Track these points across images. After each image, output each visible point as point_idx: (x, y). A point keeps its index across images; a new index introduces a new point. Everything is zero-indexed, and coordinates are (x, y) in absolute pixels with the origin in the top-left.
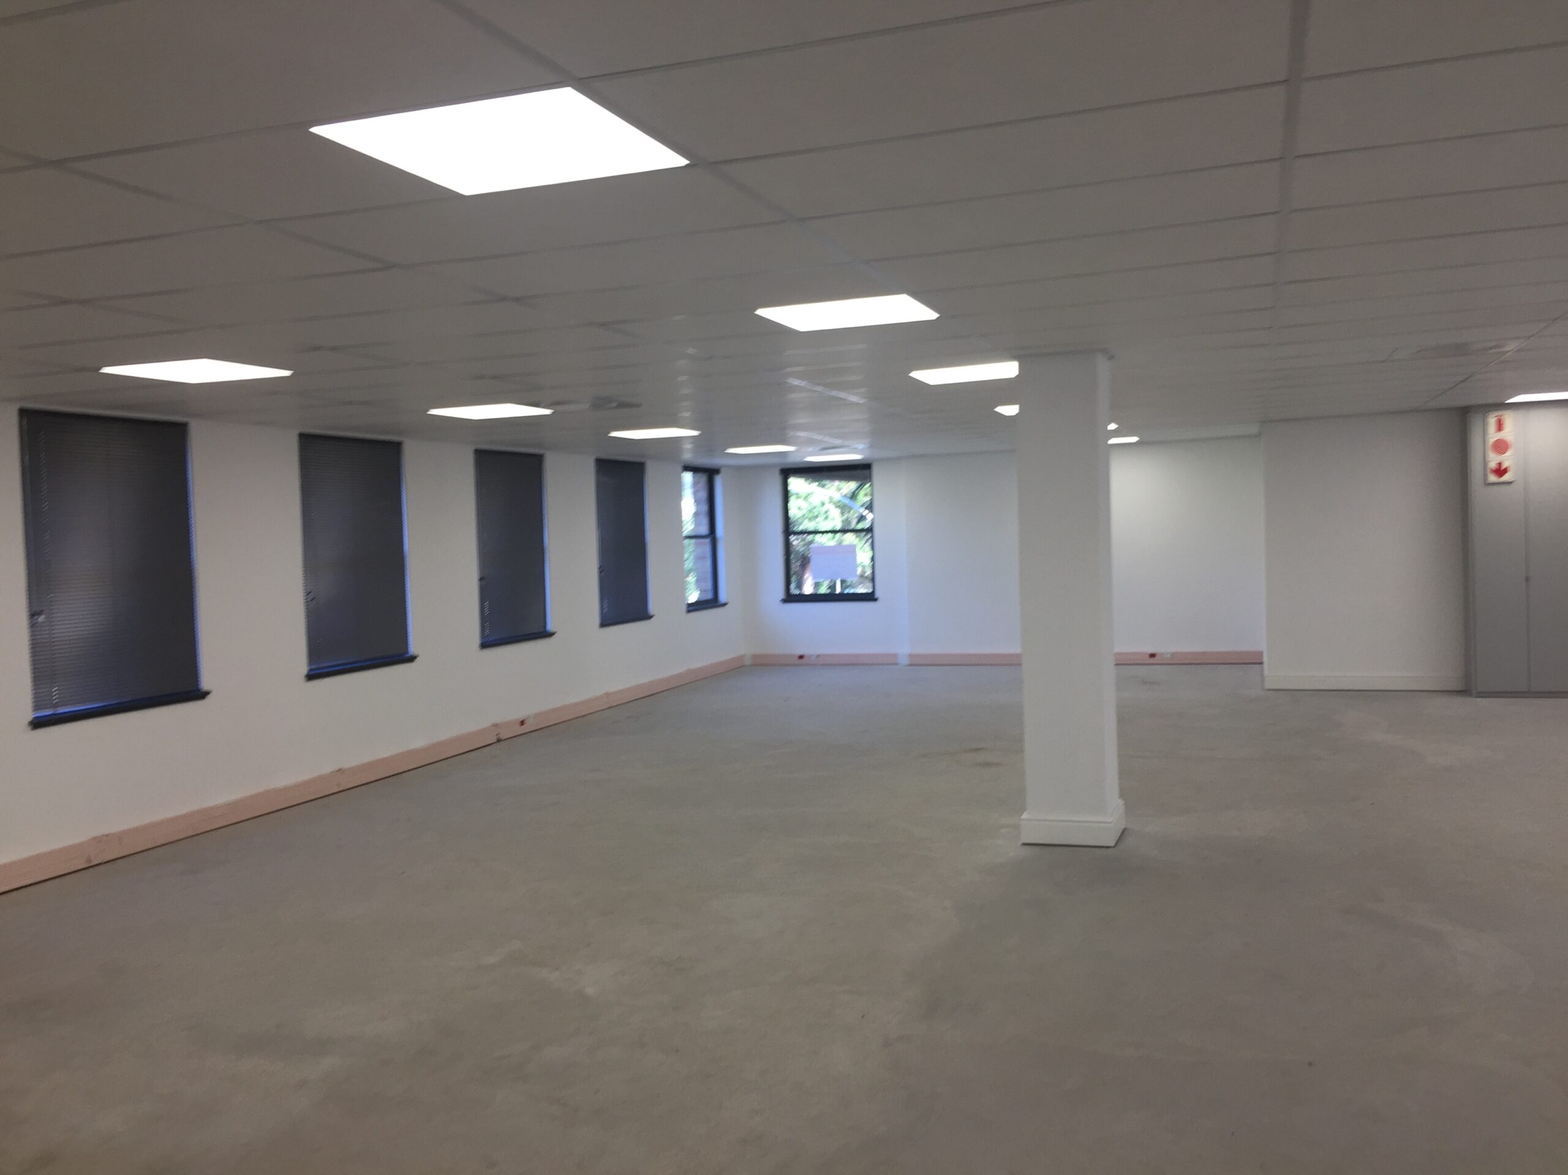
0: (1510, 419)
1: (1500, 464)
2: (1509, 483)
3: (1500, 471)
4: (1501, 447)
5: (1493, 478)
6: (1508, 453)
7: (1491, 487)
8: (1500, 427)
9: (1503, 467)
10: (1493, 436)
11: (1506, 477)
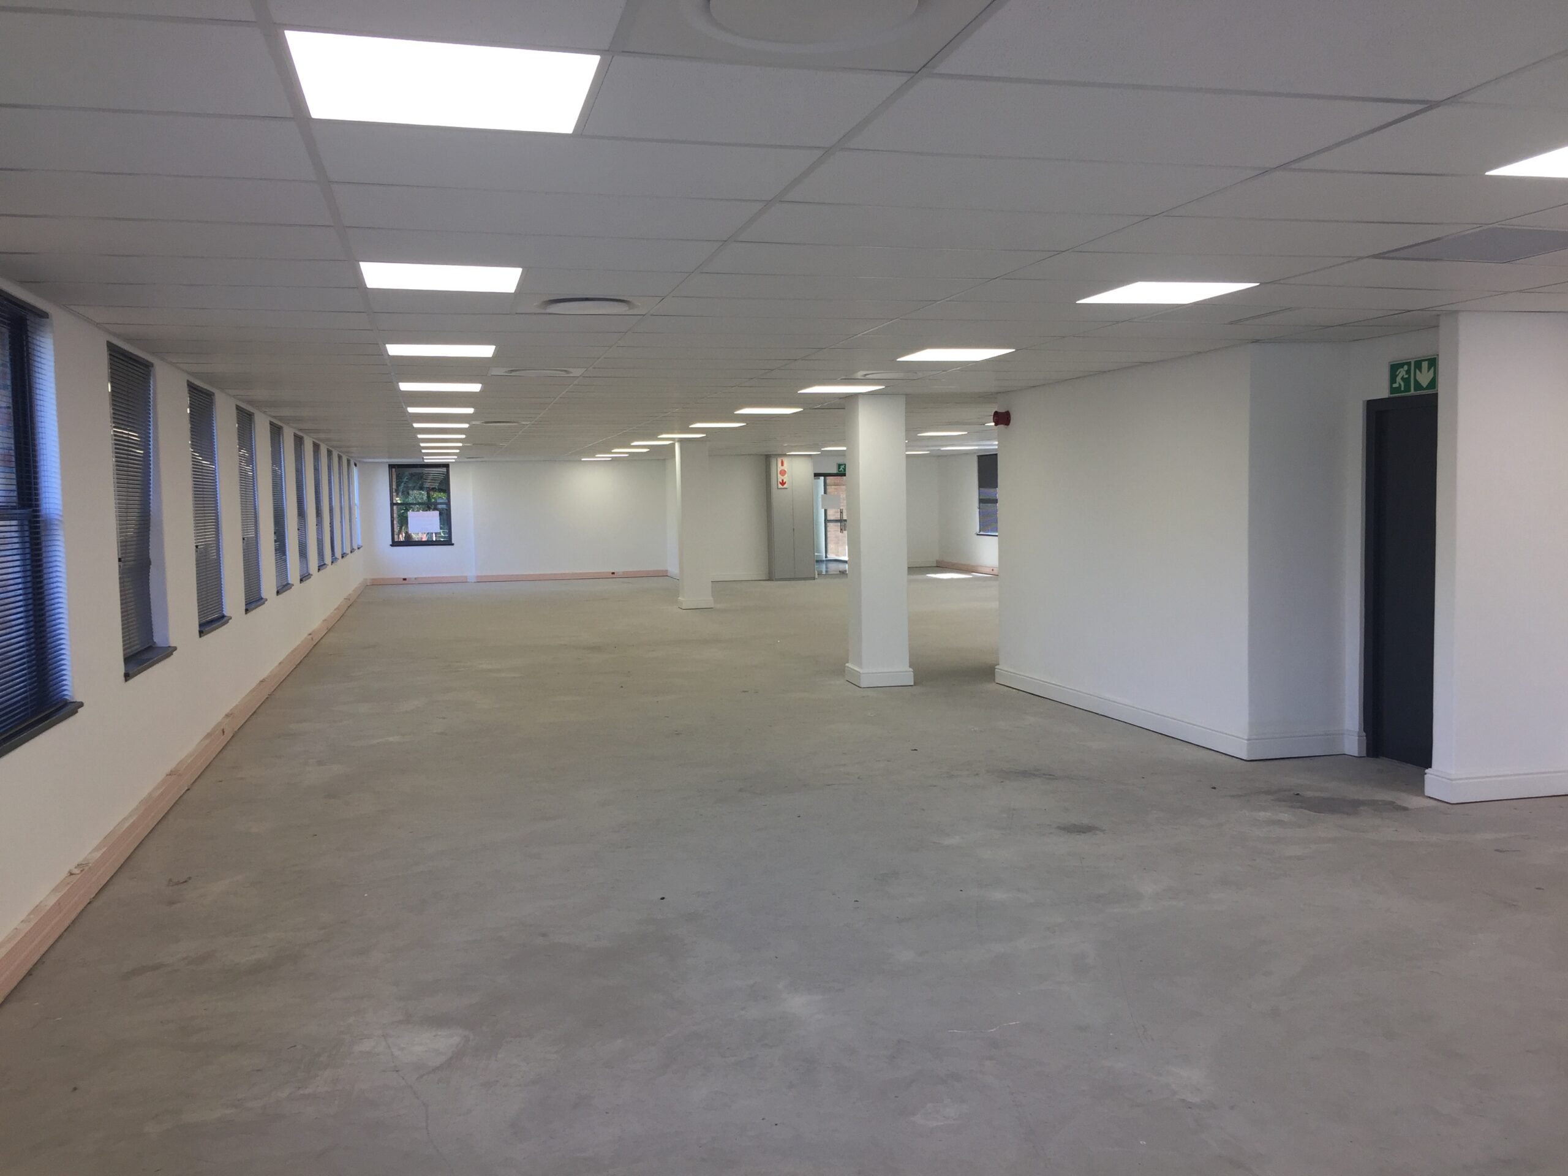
0: (786, 461)
1: (783, 480)
2: (786, 488)
3: (783, 483)
4: (783, 473)
5: (780, 486)
6: (786, 475)
7: (780, 490)
8: (782, 465)
9: (784, 481)
10: (780, 468)
11: (785, 486)
